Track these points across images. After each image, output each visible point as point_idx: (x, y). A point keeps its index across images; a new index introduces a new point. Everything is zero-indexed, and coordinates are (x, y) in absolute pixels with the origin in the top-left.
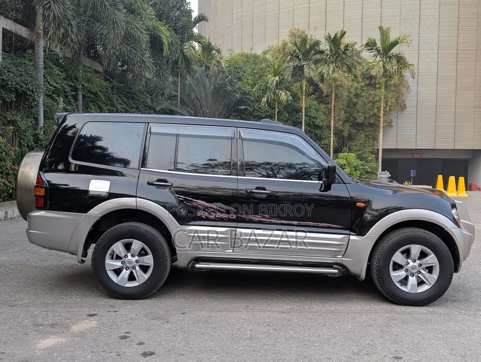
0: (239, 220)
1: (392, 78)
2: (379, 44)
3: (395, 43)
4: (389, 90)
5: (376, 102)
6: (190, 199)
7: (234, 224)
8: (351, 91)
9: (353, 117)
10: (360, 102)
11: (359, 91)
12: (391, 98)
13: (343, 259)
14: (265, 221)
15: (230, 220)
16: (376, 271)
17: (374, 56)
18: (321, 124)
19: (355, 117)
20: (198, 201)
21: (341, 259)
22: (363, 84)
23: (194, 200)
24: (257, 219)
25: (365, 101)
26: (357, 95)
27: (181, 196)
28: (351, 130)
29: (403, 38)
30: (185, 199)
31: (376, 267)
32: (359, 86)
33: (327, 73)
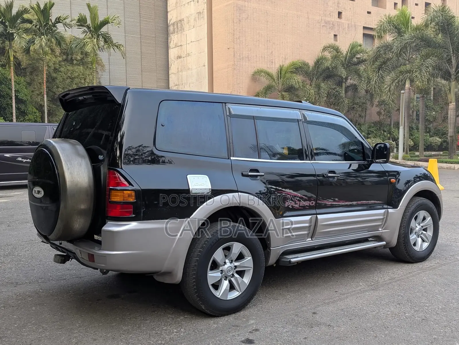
0: (318, 206)
1: (88, 55)
2: (89, 22)
3: (105, 23)
4: (86, 67)
5: (75, 78)
6: (280, 188)
7: (314, 211)
8: (50, 65)
9: (53, 92)
10: (59, 77)
11: (57, 66)
12: (89, 75)
13: (383, 231)
14: (336, 205)
15: (310, 208)
16: (403, 237)
17: (83, 33)
18: (24, 98)
19: (55, 93)
20: (286, 190)
21: (381, 231)
22: (61, 59)
23: (284, 190)
24: (330, 203)
25: (64, 76)
26: (56, 70)
27: (272, 186)
28: (51, 106)
29: (112, 18)
30: (276, 189)
31: (403, 234)
32: (57, 61)
33: (40, 44)
